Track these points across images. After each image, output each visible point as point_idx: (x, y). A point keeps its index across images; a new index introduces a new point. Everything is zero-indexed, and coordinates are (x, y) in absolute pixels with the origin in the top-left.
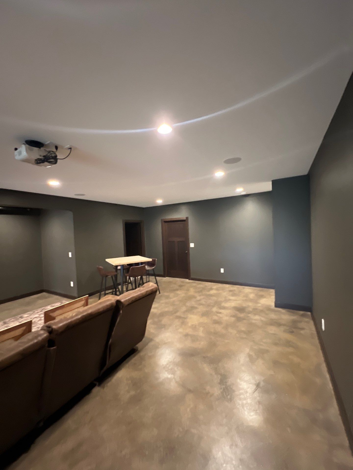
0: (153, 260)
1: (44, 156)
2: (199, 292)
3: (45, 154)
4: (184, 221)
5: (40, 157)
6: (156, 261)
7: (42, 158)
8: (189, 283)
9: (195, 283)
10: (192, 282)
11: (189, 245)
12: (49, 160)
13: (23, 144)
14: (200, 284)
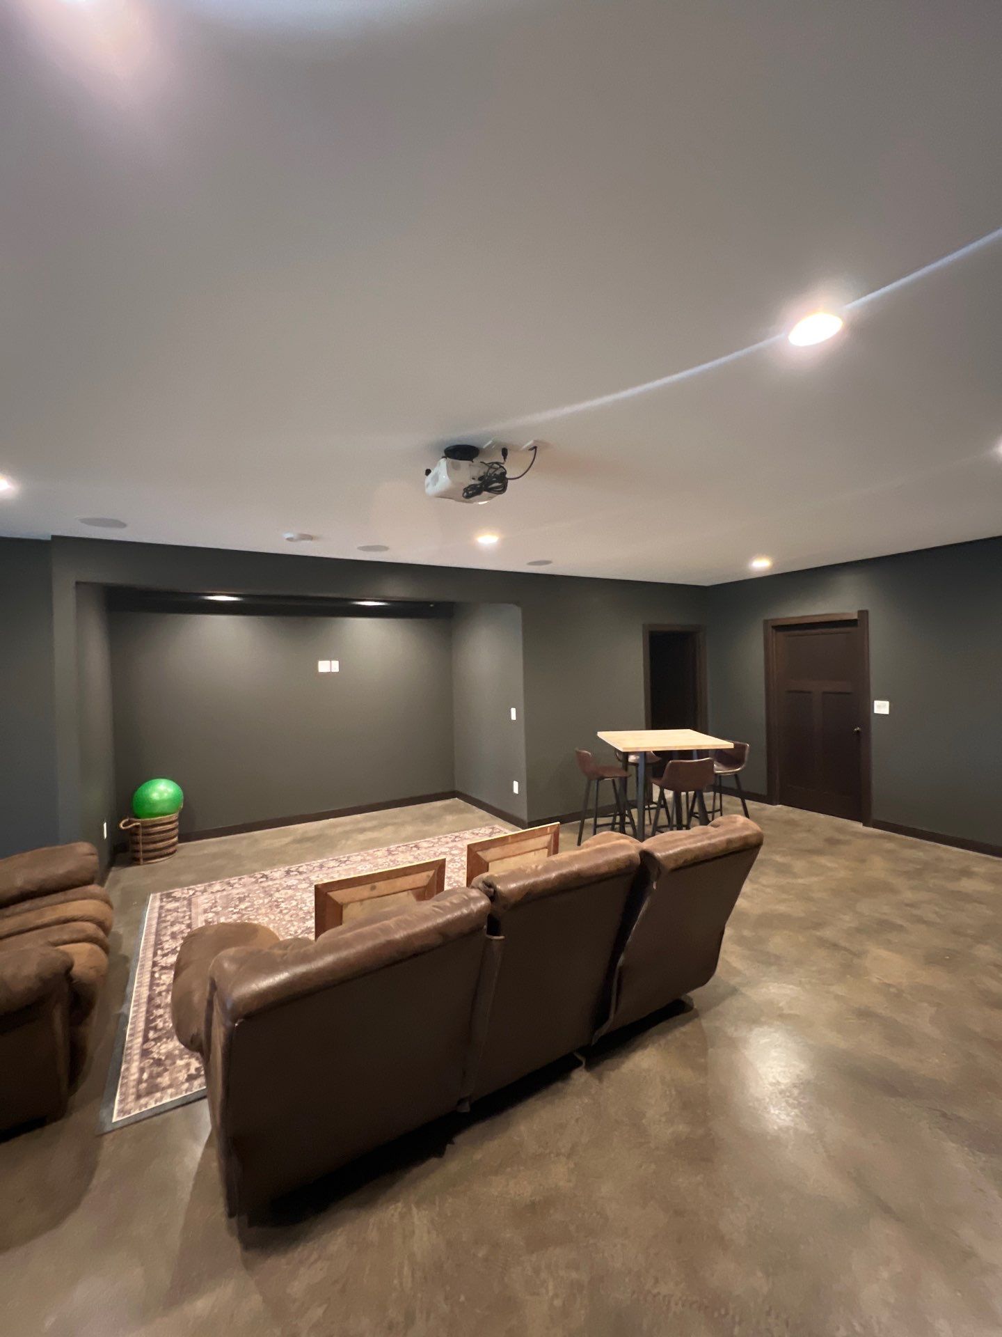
0: (735, 745)
1: (480, 479)
2: (908, 875)
3: (482, 474)
4: (853, 626)
5: (473, 482)
6: (747, 752)
7: (477, 482)
8: (866, 836)
9: (890, 839)
10: (881, 836)
11: (872, 707)
12: (491, 484)
13: (443, 457)
14: (912, 847)
